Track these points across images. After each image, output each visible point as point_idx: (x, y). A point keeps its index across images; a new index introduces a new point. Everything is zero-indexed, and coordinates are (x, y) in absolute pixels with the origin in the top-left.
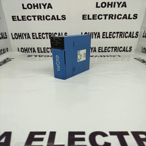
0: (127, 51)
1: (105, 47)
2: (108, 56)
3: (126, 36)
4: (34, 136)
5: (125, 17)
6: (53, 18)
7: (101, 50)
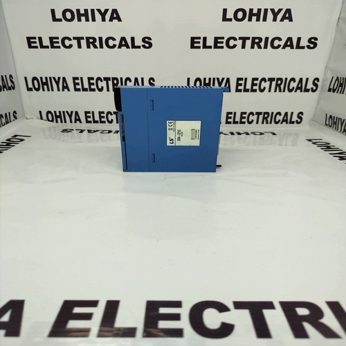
0: (293, 123)
1: (242, 113)
2: (247, 134)
3: (291, 88)
4: (72, 309)
5: (289, 44)
6: (123, 43)
7: (231, 120)
